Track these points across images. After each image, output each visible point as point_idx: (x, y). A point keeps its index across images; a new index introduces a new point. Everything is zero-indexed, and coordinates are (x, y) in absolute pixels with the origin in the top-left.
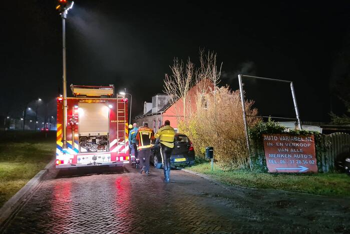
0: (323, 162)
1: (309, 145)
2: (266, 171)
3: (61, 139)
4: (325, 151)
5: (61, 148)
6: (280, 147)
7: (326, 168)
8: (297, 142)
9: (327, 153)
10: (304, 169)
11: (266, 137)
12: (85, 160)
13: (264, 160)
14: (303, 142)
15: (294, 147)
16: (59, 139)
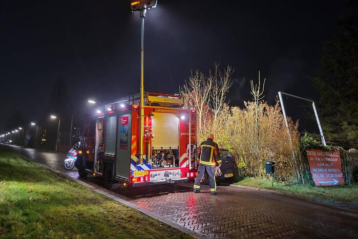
0: (346, 176)
1: (336, 160)
2: (313, 185)
3: (135, 153)
4: (347, 165)
5: (135, 164)
6: (319, 162)
7: (348, 181)
8: (328, 157)
9: (348, 167)
10: (336, 182)
11: (309, 153)
12: (159, 177)
13: (310, 174)
14: (333, 157)
15: (328, 162)
16: (133, 152)
